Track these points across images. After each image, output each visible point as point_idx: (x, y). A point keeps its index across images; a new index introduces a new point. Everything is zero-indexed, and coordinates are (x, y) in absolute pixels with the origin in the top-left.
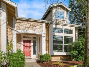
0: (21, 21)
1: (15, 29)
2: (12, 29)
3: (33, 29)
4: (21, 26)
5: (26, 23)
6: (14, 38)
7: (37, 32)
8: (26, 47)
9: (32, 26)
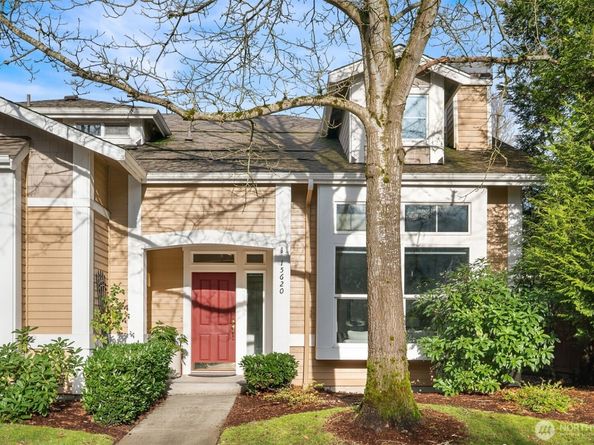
0: (166, 190)
1: (138, 231)
2: (126, 234)
3: (224, 222)
4: (168, 214)
5: (190, 194)
6: (133, 274)
7: (244, 239)
8: (211, 309)
9: (217, 209)
